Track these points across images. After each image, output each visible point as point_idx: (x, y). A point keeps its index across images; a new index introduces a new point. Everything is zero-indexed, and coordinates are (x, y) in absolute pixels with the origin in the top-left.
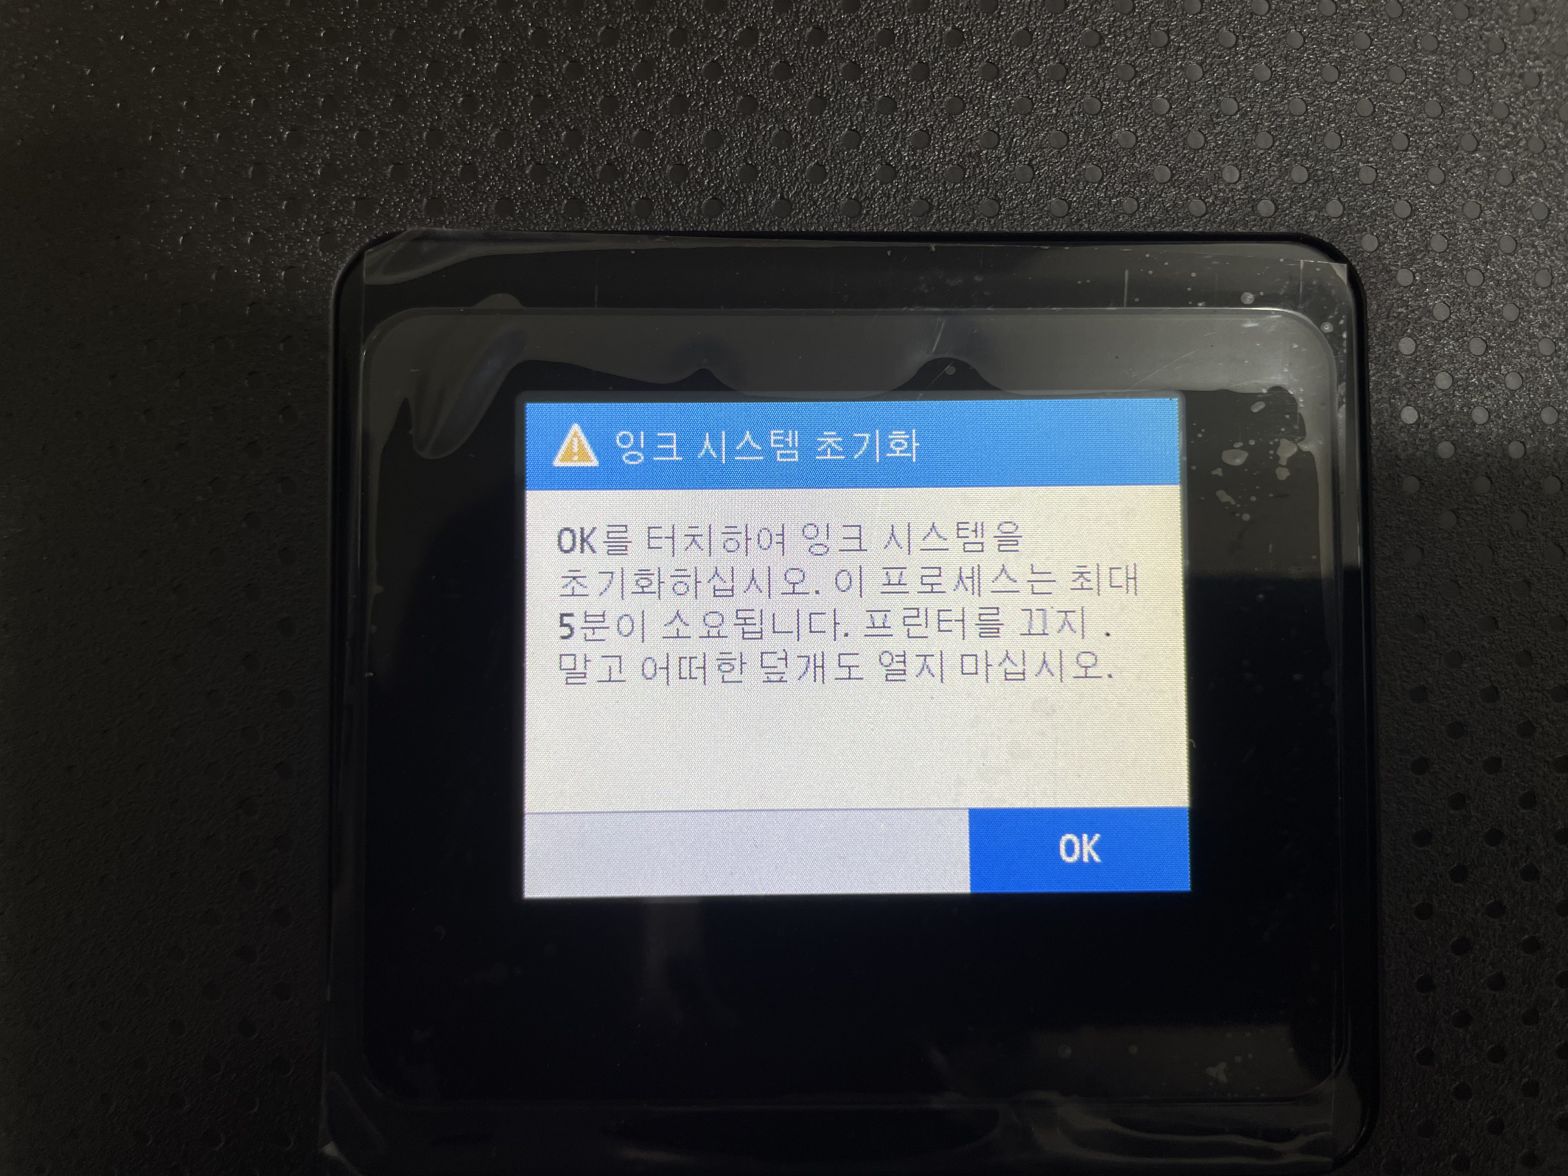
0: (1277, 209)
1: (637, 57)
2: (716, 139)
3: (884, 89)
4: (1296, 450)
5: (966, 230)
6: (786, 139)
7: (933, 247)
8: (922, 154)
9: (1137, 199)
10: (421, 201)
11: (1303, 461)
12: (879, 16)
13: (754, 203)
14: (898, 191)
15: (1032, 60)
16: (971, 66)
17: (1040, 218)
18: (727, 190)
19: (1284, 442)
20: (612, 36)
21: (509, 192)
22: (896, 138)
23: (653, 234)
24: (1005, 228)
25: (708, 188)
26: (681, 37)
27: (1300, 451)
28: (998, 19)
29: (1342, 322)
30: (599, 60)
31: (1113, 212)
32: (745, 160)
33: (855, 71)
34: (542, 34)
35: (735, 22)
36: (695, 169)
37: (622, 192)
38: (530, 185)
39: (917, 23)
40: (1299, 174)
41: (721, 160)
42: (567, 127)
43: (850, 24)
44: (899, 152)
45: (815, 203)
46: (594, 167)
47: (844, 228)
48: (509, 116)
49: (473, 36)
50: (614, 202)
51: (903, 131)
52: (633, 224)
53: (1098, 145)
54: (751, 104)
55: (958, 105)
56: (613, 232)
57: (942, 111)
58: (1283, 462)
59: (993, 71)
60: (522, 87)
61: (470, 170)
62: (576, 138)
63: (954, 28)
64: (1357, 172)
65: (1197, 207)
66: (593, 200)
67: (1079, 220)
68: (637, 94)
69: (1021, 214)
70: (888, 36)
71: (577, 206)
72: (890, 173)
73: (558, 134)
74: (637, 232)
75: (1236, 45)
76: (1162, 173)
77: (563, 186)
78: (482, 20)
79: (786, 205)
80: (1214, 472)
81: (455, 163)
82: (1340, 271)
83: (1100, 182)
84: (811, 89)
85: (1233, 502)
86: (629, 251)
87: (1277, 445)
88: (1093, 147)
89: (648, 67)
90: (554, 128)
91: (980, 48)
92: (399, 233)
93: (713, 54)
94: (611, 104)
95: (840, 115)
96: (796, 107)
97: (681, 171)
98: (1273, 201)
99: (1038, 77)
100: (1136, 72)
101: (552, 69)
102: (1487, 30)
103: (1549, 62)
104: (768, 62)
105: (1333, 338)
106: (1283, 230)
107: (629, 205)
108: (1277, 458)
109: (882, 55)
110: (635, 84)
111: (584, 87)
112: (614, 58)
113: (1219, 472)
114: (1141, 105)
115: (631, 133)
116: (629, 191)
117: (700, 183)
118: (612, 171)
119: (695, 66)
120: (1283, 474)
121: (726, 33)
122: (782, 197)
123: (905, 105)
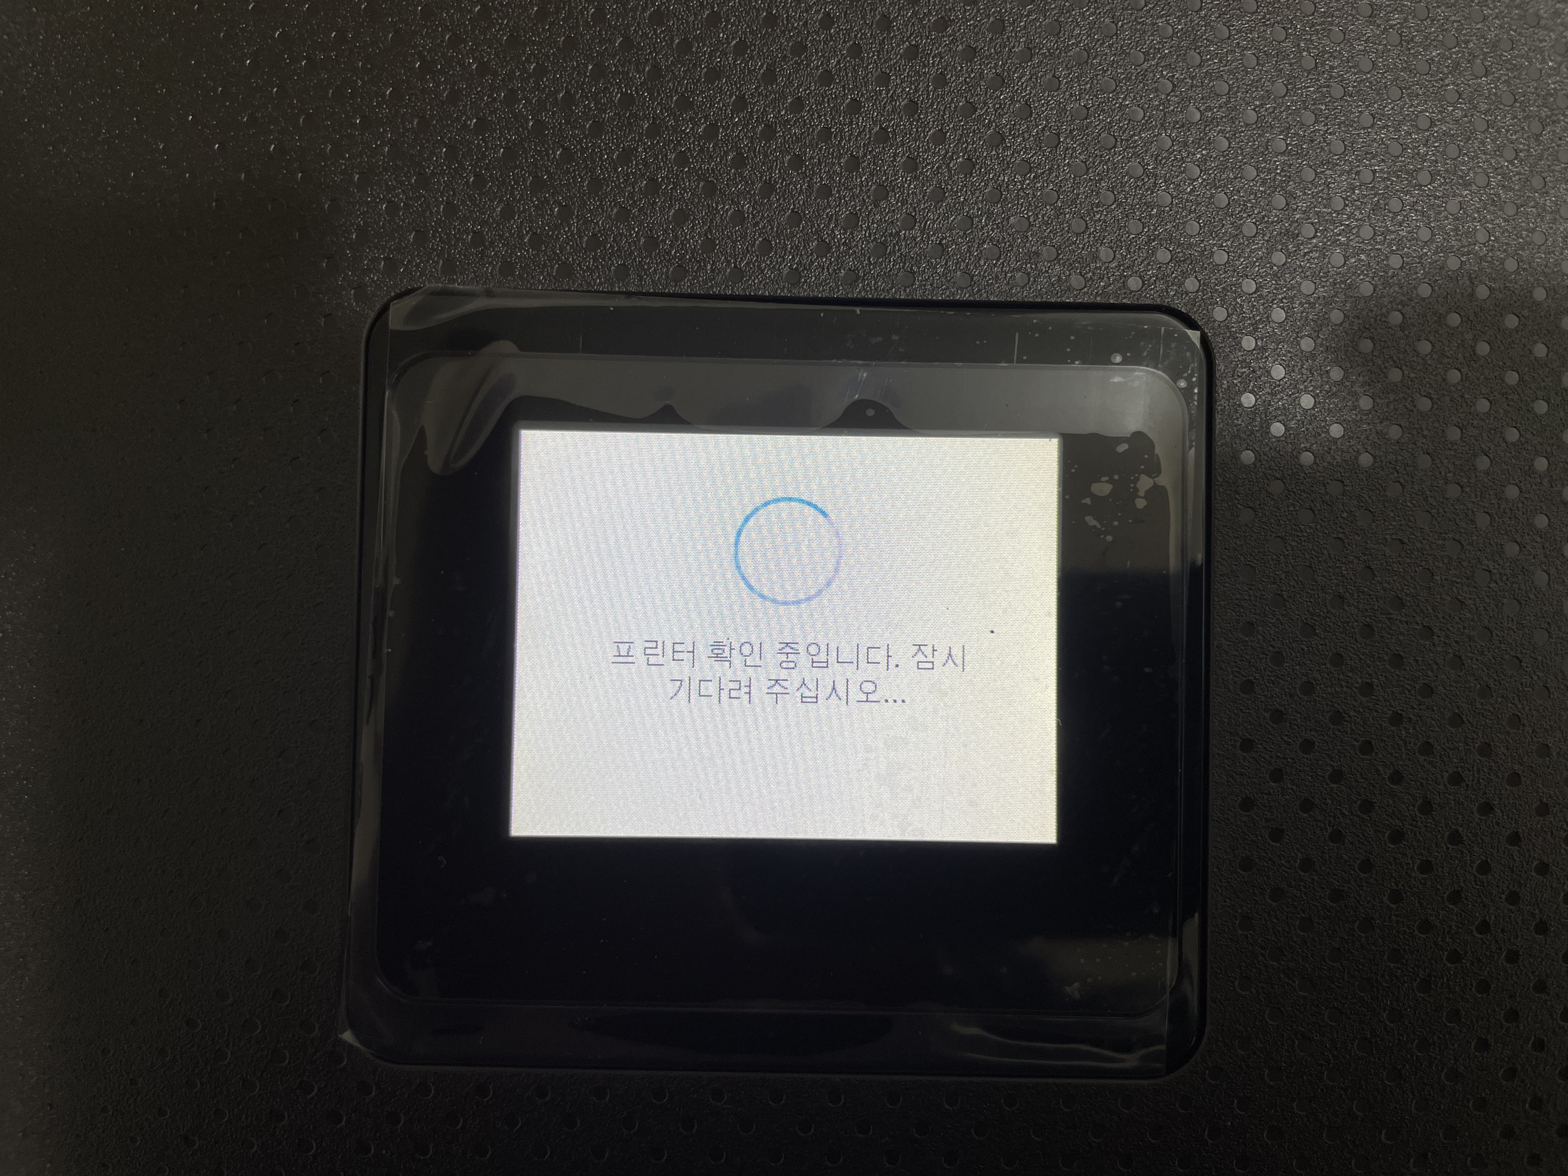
0: (1144, 284)
1: (618, 146)
2: (682, 217)
3: (821, 178)
4: (1151, 485)
5: (887, 297)
6: (739, 217)
7: (858, 310)
8: (852, 233)
9: (1028, 274)
10: (437, 263)
11: (1157, 494)
12: (819, 117)
13: (712, 270)
14: (831, 263)
15: (945, 156)
16: (895, 160)
17: (947, 288)
18: (690, 260)
19: (1143, 477)
20: (598, 128)
21: (511, 257)
22: (830, 220)
23: (629, 294)
24: (918, 296)
25: (675, 257)
26: (655, 130)
27: (1155, 483)
28: (918, 121)
29: (1194, 379)
30: (587, 148)
31: (1008, 283)
32: (706, 235)
33: (798, 162)
34: (540, 125)
35: (700, 120)
36: (664, 241)
37: (604, 259)
38: (528, 251)
39: (851, 123)
40: (1163, 256)
41: (686, 234)
42: (560, 204)
43: (795, 123)
44: (833, 231)
45: (762, 271)
46: (581, 237)
47: (786, 293)
48: (512, 194)
49: (483, 125)
50: (597, 267)
51: (837, 213)
52: (612, 285)
53: (998, 228)
54: (711, 189)
55: (883, 192)
56: (596, 291)
57: (869, 197)
58: (1142, 493)
59: (912, 165)
60: (522, 169)
61: (478, 237)
62: (566, 213)
63: (881, 127)
64: (1212, 254)
65: (1076, 281)
66: (579, 265)
67: (979, 290)
68: (618, 177)
69: (932, 285)
70: (826, 134)
71: (567, 270)
72: (825, 248)
73: (552, 210)
74: (616, 293)
75: (1115, 147)
76: (1049, 253)
77: (555, 253)
78: (491, 113)
79: (738, 274)
80: (1083, 501)
81: (466, 232)
82: (1194, 336)
83: (998, 260)
84: (761, 177)
85: (1099, 526)
86: (608, 307)
87: (1137, 479)
88: (993, 230)
89: (627, 156)
90: (548, 204)
91: (903, 145)
92: (420, 288)
93: (681, 145)
94: (596, 184)
95: (784, 200)
96: (749, 192)
97: (653, 243)
98: (1140, 277)
99: (949, 171)
100: (1031, 168)
101: (548, 155)
102: (1330, 134)
103: (1383, 161)
104: (726, 154)
105: (1186, 393)
106: (1148, 302)
107: (610, 270)
108: (1136, 490)
109: (821, 149)
110: (616, 170)
111: (574, 171)
112: (599, 147)
113: (1088, 501)
114: (1034, 196)
115: (612, 210)
116: (610, 259)
117: (669, 253)
118: (596, 242)
119: (666, 156)
120: (1141, 503)
121: (692, 129)
122: (735, 266)
123: (838, 192)
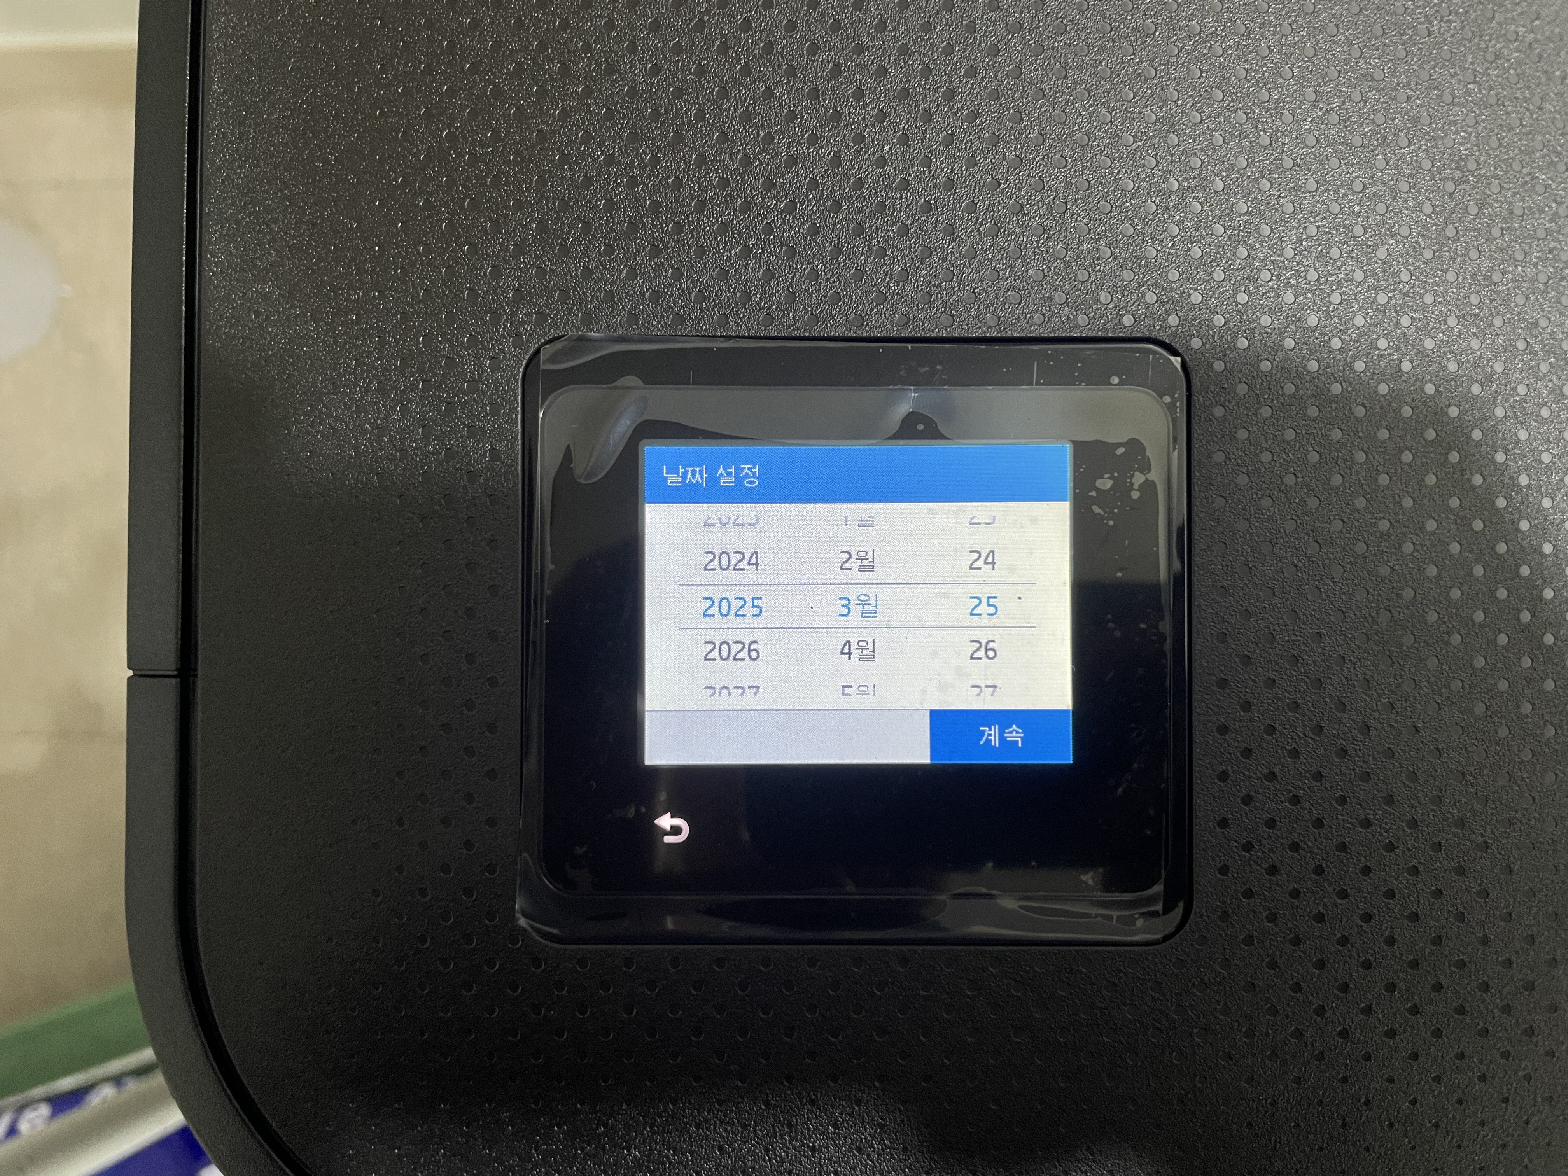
0: (1135, 321)
1: (717, 220)
2: (770, 275)
3: (879, 242)
4: (1144, 480)
5: (932, 335)
6: (815, 275)
7: (910, 346)
8: (904, 285)
9: (1044, 315)
10: (577, 315)
11: (1148, 487)
12: (876, 193)
13: (794, 317)
14: (887, 309)
15: (976, 223)
16: (936, 226)
17: (980, 327)
18: (776, 309)
19: (1137, 474)
20: (702, 206)
21: (635, 310)
22: (886, 275)
23: (729, 338)
24: (956, 334)
25: (764, 308)
26: (747, 206)
27: (1147, 479)
28: (954, 195)
29: (1176, 396)
30: (693, 222)
31: (1028, 323)
32: (788, 289)
33: (860, 229)
34: (656, 204)
35: (781, 198)
36: (755, 295)
37: (708, 310)
38: (648, 305)
39: (901, 197)
40: (1150, 298)
41: (773, 289)
42: (673, 267)
43: (857, 199)
44: (888, 284)
45: (833, 317)
46: (690, 293)
47: (852, 334)
48: (635, 259)
49: (611, 205)
50: (703, 316)
51: (891, 270)
52: (715, 330)
53: (1019, 278)
54: (792, 253)
55: (929, 251)
56: (702, 336)
57: (916, 256)
58: (1136, 487)
59: (951, 230)
60: (642, 240)
61: (610, 295)
62: (678, 274)
63: (925, 200)
64: (1190, 295)
65: (1082, 320)
66: (689, 315)
67: (1005, 329)
68: (718, 245)
69: (967, 325)
70: (882, 206)
71: (680, 319)
72: (883, 298)
73: (666, 271)
74: (718, 337)
75: (1111, 212)
76: (1060, 297)
77: (670, 307)
78: (616, 195)
79: (815, 318)
80: (1090, 494)
81: (599, 290)
82: (1176, 361)
83: (1019, 304)
84: (831, 242)
85: (1102, 513)
86: (713, 349)
87: (1132, 476)
88: (1015, 280)
89: (725, 226)
90: (663, 267)
91: (942, 214)
92: (564, 336)
93: (767, 219)
94: (701, 251)
95: (850, 260)
96: (821, 254)
97: (747, 296)
98: (1133, 315)
99: (980, 234)
100: (1045, 230)
101: (662, 228)
102: (1283, 197)
103: (1325, 218)
104: (803, 224)
105: (1171, 407)
106: (1139, 335)
107: (713, 319)
108: (1132, 484)
109: (877, 219)
110: (716, 239)
111: (683, 240)
112: (703, 220)
113: (1094, 494)
114: (1047, 252)
115: (714, 271)
116: (713, 310)
117: (759, 304)
118: (702, 296)
119: (756, 226)
120: (1135, 495)
121: (776, 204)
122: (812, 314)
123: (892, 252)
